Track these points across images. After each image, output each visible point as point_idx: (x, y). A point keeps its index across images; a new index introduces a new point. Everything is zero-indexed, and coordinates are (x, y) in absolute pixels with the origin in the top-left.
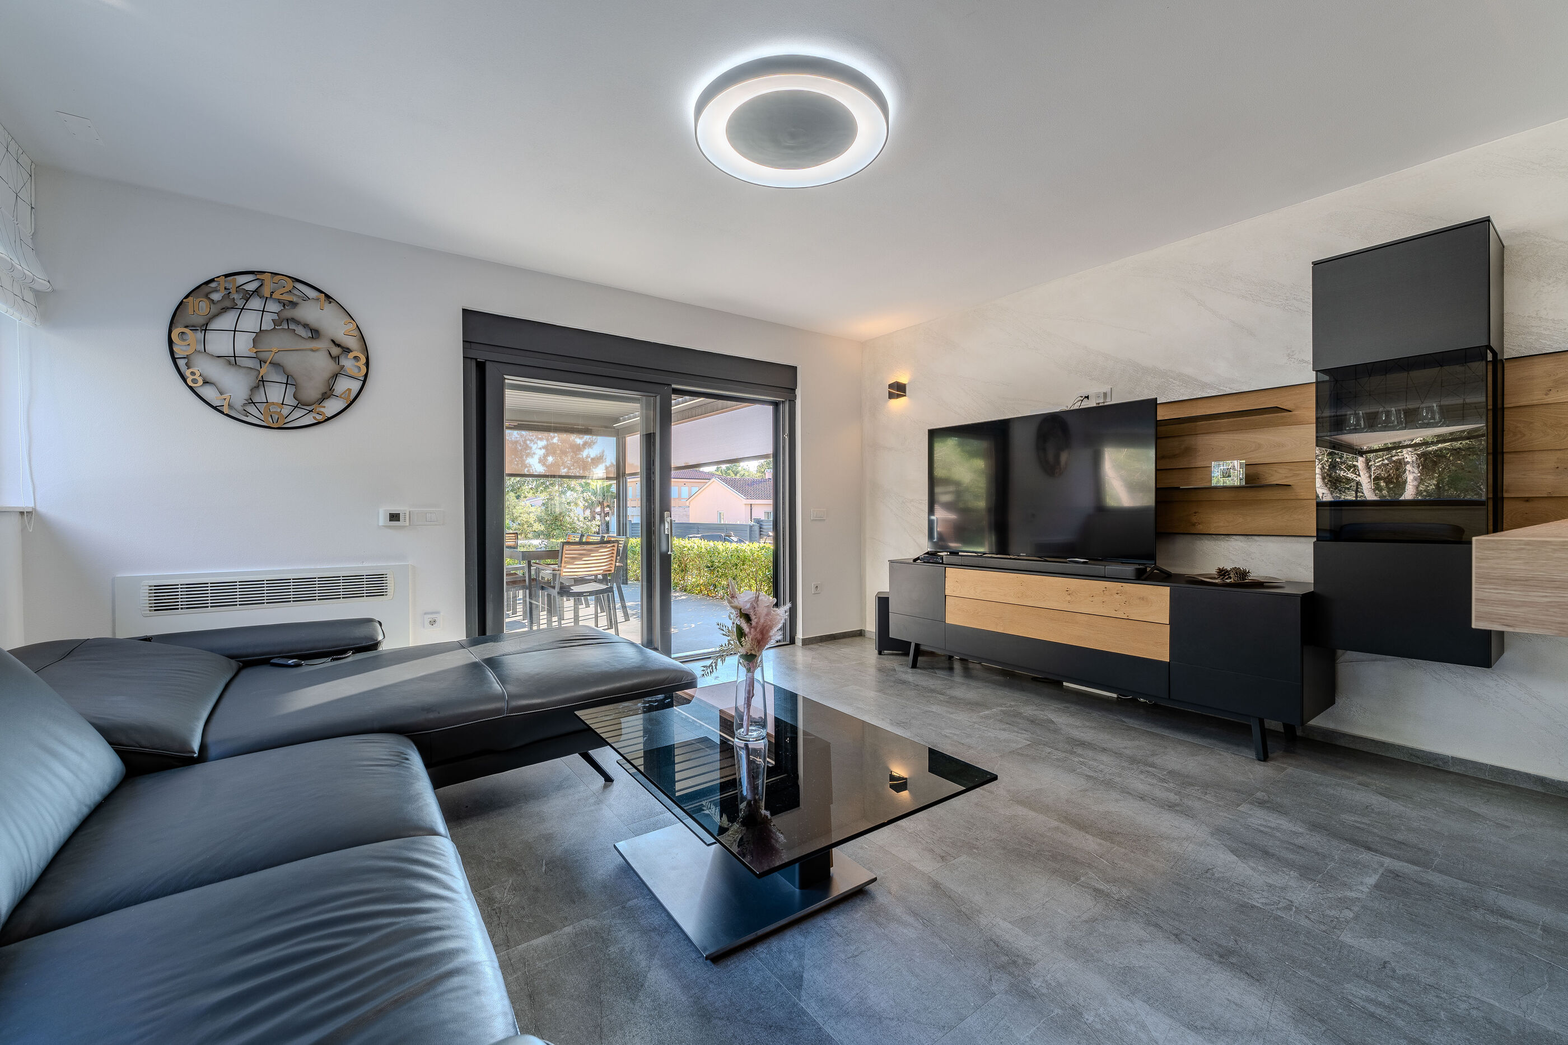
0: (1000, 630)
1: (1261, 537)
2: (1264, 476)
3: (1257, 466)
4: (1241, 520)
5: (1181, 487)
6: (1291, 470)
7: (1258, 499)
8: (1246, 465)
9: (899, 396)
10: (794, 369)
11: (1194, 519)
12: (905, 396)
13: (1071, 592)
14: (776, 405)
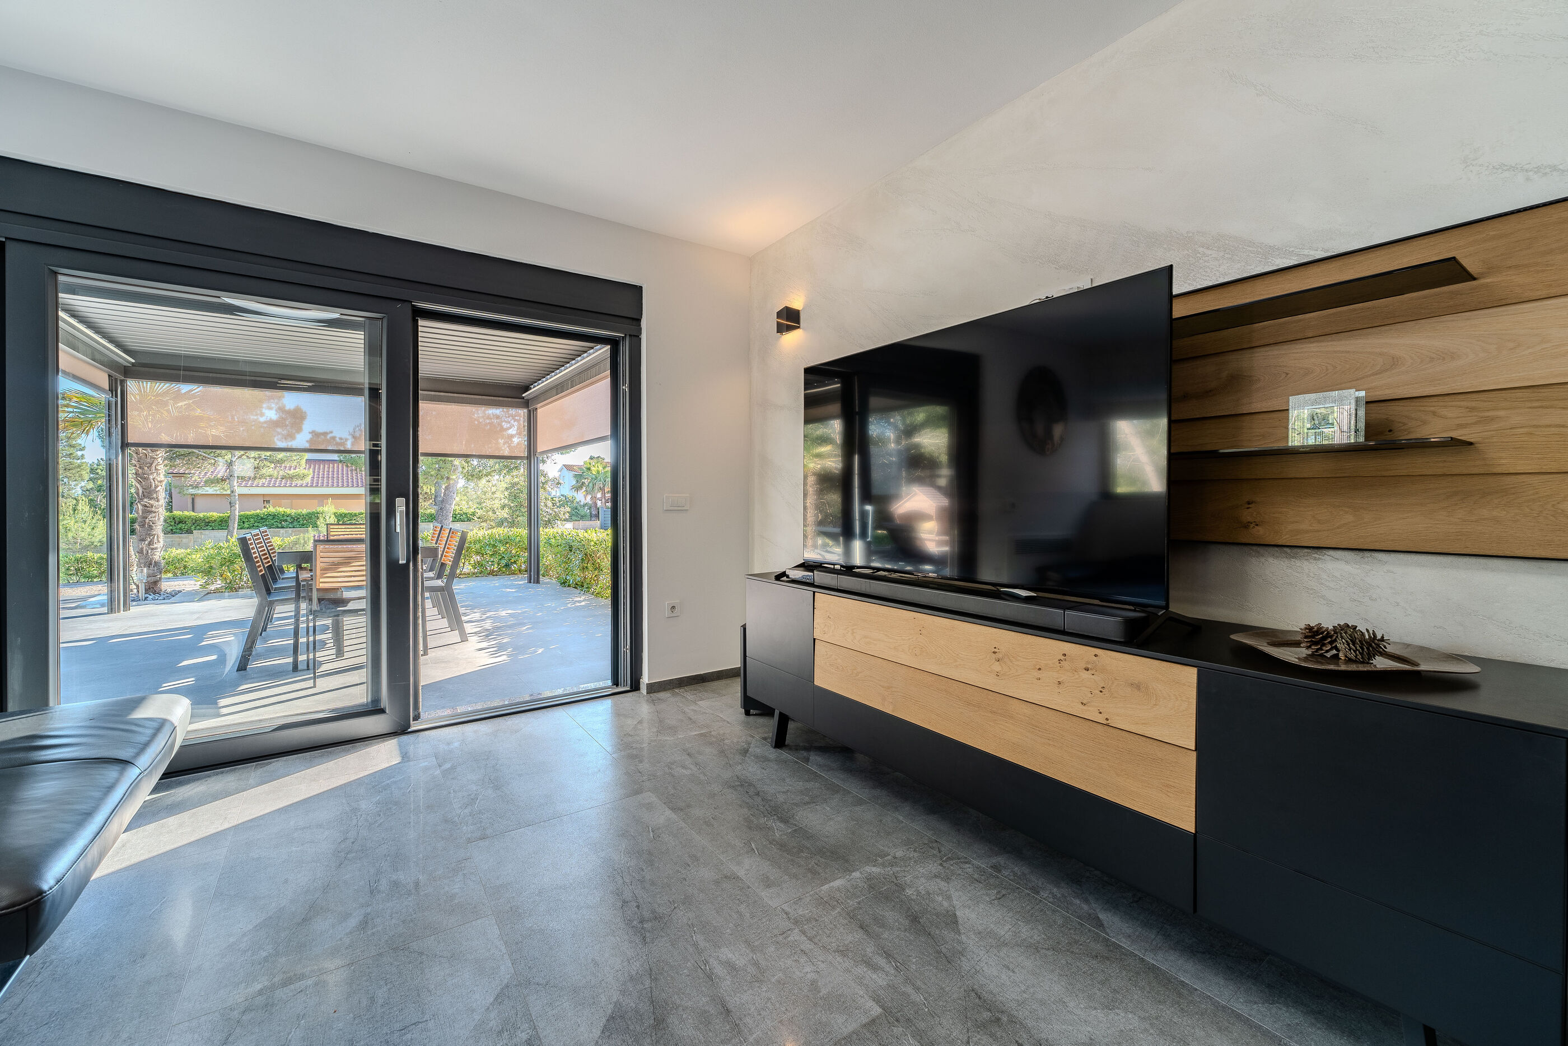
0: (888, 709)
1: (1393, 555)
2: (1405, 424)
3: (1388, 404)
4: (1349, 518)
5: (1221, 451)
6: (1472, 409)
7: (1391, 473)
8: (1367, 403)
9: (789, 328)
10: (639, 289)
11: (1247, 515)
12: (799, 327)
13: (1000, 656)
14: (614, 344)
